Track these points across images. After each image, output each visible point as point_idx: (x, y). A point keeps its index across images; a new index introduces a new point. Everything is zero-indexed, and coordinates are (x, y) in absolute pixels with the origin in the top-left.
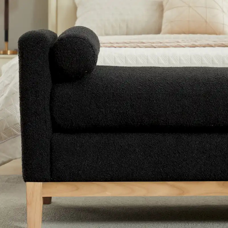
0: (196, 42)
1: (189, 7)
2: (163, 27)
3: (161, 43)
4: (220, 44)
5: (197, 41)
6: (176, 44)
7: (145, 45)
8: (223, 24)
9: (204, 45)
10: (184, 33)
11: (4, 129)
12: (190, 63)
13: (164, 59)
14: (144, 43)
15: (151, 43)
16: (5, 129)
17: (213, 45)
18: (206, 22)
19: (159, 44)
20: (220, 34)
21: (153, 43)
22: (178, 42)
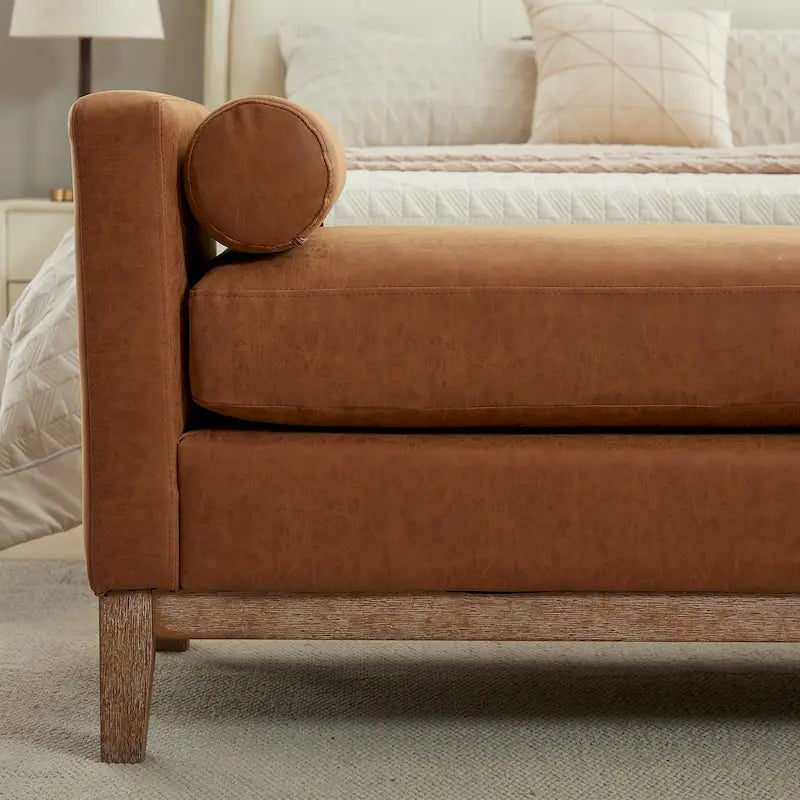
0: (647, 158)
1: (614, 64)
2: (537, 124)
3: (540, 160)
4: (720, 166)
5: (649, 156)
6: (588, 164)
7: (491, 164)
8: (712, 118)
9: (671, 168)
10: (598, 142)
11: (51, 419)
12: (637, 216)
13: (557, 204)
14: (489, 160)
15: (511, 159)
16: (55, 420)
17: (700, 168)
18: (662, 110)
19: (536, 164)
20: (701, 145)
21: (518, 160)
22: (593, 158)
